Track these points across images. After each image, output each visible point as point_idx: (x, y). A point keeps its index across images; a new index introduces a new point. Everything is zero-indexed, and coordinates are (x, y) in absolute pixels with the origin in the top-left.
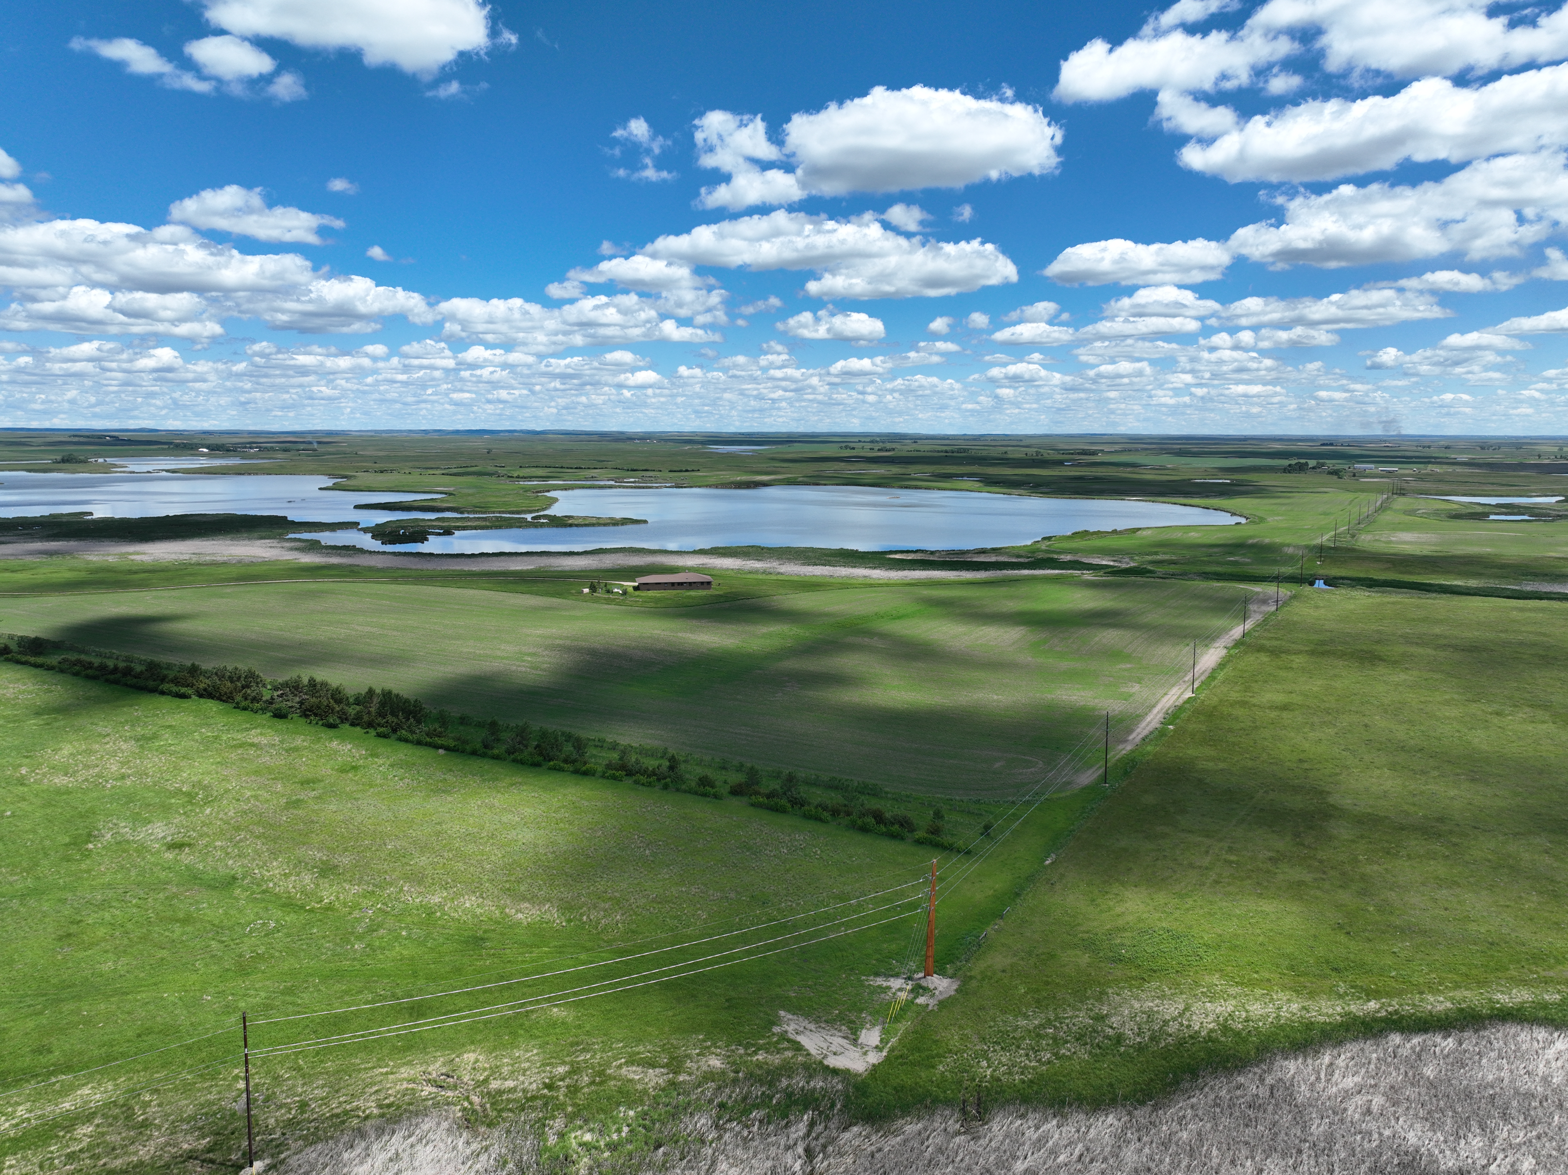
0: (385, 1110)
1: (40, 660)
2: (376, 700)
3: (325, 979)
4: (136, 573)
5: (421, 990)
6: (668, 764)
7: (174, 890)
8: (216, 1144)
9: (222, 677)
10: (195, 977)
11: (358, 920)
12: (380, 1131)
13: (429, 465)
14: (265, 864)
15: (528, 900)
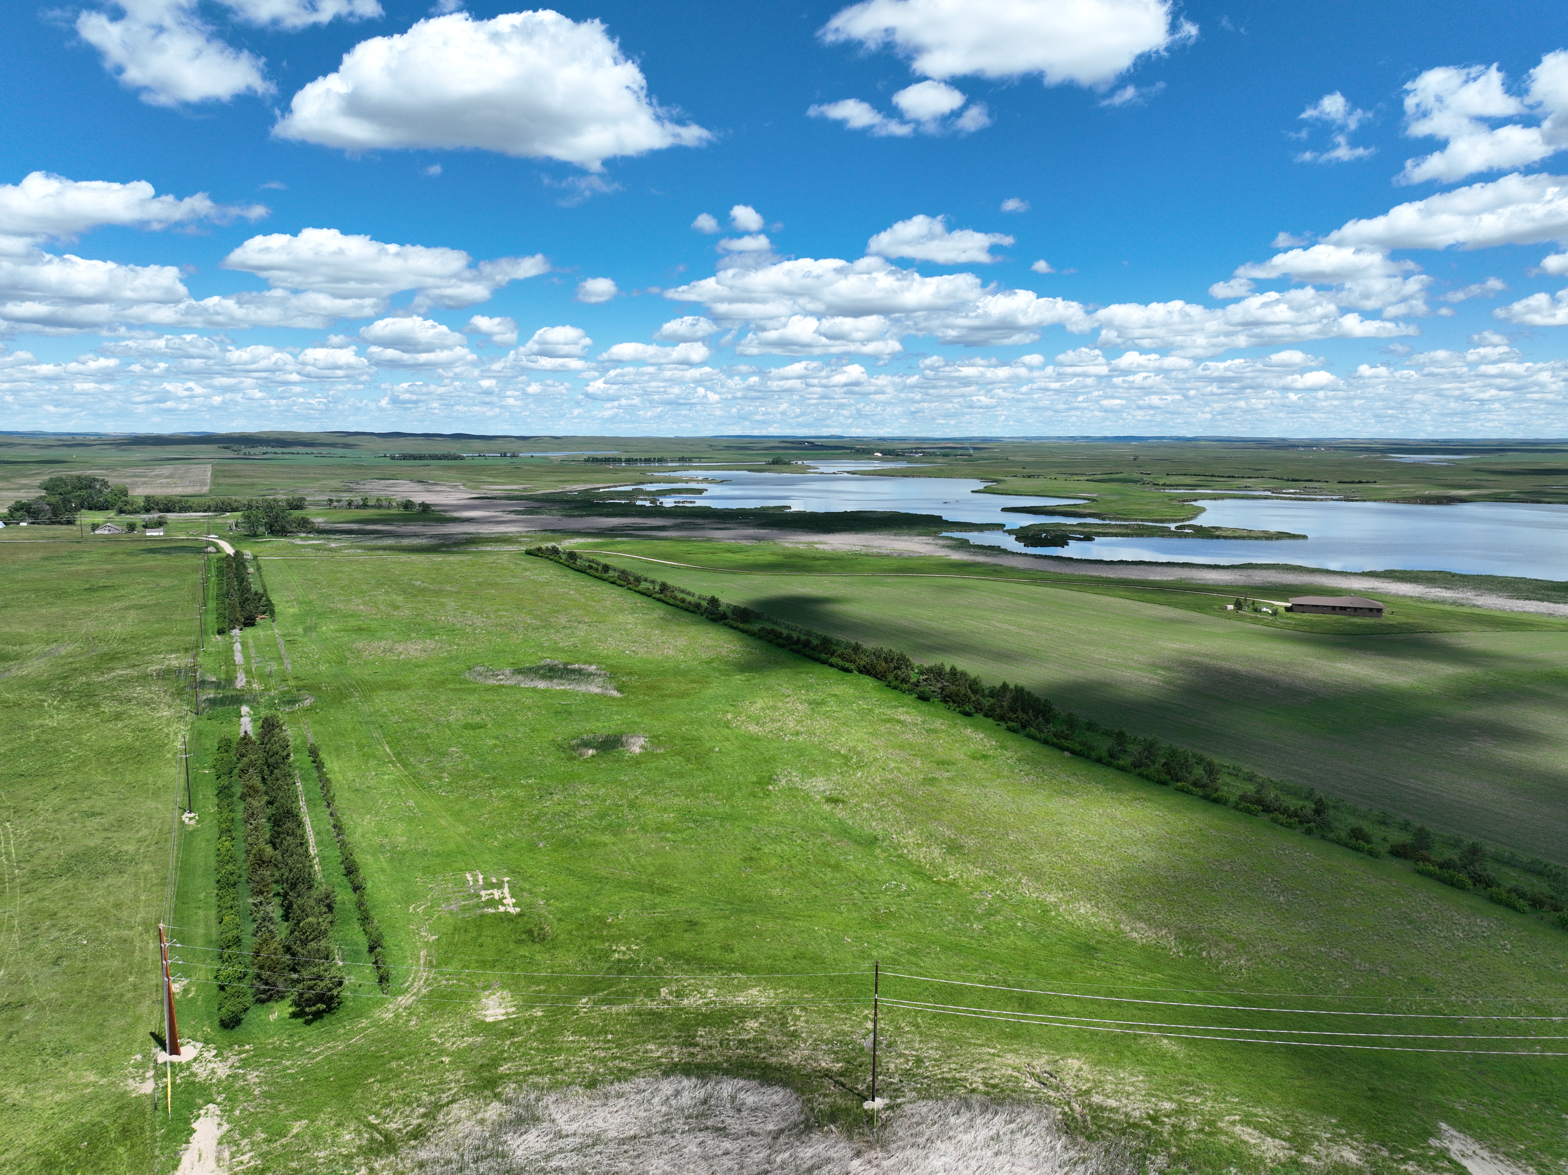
0: (990, 1090)
1: (746, 626)
2: (1008, 695)
3: (946, 949)
4: (819, 559)
5: (1031, 983)
6: (1313, 806)
7: (829, 838)
8: (846, 1070)
9: (878, 657)
10: (839, 918)
11: (979, 902)
12: (985, 1109)
13: (1074, 470)
14: (902, 830)
15: (1145, 921)
